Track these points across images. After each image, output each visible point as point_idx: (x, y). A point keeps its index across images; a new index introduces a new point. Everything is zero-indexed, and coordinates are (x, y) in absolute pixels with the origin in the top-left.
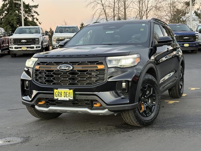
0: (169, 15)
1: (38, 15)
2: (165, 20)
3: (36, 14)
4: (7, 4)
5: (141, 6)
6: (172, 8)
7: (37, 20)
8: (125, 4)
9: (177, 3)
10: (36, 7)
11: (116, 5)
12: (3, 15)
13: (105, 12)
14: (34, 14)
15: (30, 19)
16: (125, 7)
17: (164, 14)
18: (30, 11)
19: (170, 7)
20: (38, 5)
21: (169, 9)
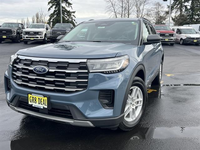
0: (155, 19)
1: (75, 17)
2: (152, 22)
3: (74, 17)
4: (57, 10)
5: (138, 13)
6: (157, 15)
7: (75, 20)
8: (129, 12)
9: (161, 12)
10: (74, 12)
11: (123, 13)
12: (54, 17)
13: (116, 17)
14: (72, 17)
15: (70, 20)
16: (129, 14)
17: (152, 18)
18: (70, 15)
19: (156, 14)
20: (75, 12)
21: (155, 15)
